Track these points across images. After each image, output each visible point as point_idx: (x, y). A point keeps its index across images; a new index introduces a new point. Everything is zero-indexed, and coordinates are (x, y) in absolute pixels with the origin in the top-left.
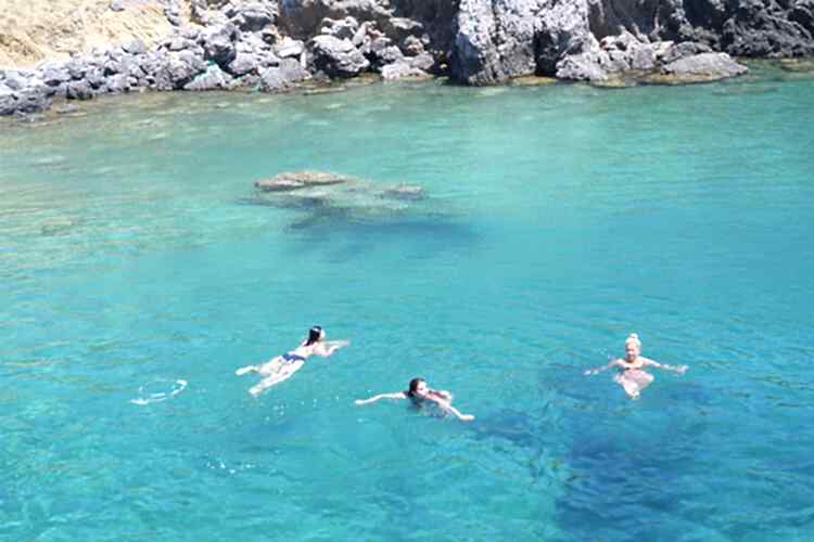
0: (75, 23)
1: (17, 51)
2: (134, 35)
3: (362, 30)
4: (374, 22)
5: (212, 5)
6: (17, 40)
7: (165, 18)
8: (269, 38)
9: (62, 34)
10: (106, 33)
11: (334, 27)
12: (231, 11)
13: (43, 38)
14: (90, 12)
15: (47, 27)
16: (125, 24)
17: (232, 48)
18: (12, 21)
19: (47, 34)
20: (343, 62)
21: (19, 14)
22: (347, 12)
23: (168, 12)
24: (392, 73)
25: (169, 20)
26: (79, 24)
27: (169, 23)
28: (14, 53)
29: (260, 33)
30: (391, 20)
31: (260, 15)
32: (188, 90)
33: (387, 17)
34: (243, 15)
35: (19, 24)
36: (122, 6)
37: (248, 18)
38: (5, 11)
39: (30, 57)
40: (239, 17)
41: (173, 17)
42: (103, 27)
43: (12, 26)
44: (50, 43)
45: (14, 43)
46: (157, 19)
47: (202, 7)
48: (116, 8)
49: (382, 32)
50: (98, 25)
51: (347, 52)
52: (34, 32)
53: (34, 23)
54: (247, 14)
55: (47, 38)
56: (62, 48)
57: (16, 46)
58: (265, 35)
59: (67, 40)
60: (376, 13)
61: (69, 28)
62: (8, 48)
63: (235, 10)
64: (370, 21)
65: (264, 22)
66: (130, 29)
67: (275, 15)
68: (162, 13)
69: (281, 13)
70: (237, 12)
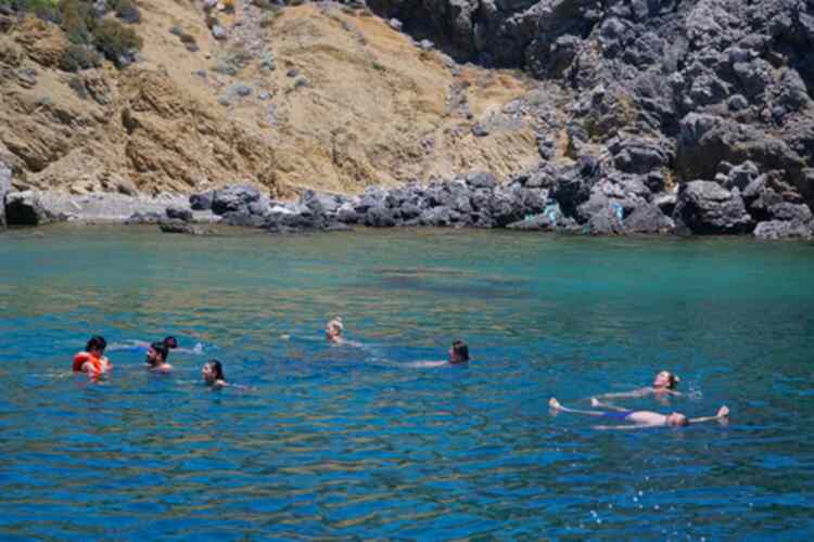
0: (424, 145)
1: (349, 174)
2: (490, 167)
3: (761, 179)
4: (783, 171)
5: (595, 137)
6: (352, 161)
7: (536, 148)
8: (655, 183)
9: (407, 158)
10: (458, 161)
11: (731, 173)
12: (617, 144)
13: (385, 162)
14: (448, 135)
15: (393, 148)
16: (483, 151)
17: (582, 185)
18: (351, 137)
19: (391, 157)
20: (711, 213)
21: (363, 130)
22: (749, 155)
23: (542, 142)
24: (768, 231)
25: (540, 151)
26: (428, 147)
27: (538, 155)
28: (346, 177)
29: (645, 177)
30: (804, 169)
31: (648, 152)
32: (509, 229)
33: (801, 165)
34: (629, 151)
35: (360, 141)
36: (486, 130)
37: (634, 156)
38: (348, 124)
39: (363, 181)
40: (624, 154)
41: (544, 148)
42: (457, 154)
43: (351, 143)
44: (392, 169)
45: (348, 164)
46: (524, 149)
47: (581, 138)
48: (478, 131)
49: (791, 185)
50: (452, 152)
51: (720, 201)
52: (376, 152)
53: (379, 142)
54: (633, 150)
55: (390, 162)
56: (403, 176)
57: (349, 168)
58: (652, 179)
59: (411, 166)
60: (787, 159)
61: (416, 152)
62: (340, 170)
63: (622, 144)
64: (778, 169)
65: (653, 162)
66: (486, 157)
67: (669, 154)
68: (534, 141)
69: (678, 152)
70: (623, 147)
